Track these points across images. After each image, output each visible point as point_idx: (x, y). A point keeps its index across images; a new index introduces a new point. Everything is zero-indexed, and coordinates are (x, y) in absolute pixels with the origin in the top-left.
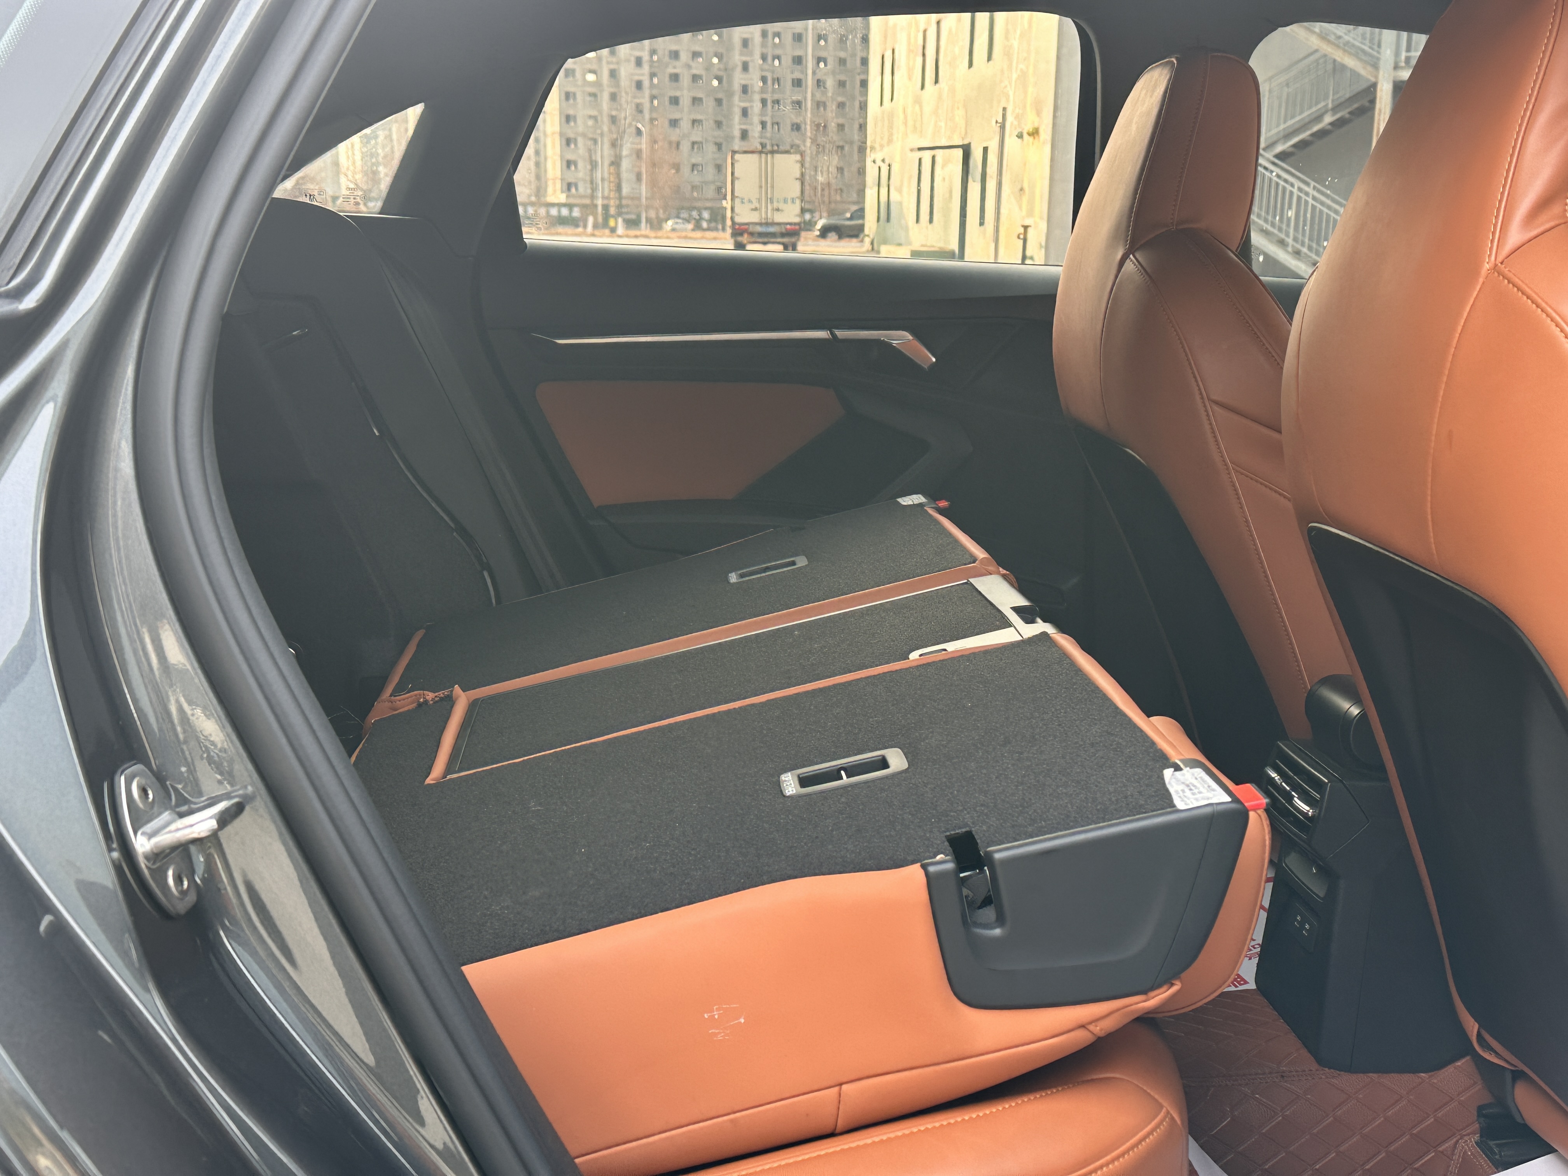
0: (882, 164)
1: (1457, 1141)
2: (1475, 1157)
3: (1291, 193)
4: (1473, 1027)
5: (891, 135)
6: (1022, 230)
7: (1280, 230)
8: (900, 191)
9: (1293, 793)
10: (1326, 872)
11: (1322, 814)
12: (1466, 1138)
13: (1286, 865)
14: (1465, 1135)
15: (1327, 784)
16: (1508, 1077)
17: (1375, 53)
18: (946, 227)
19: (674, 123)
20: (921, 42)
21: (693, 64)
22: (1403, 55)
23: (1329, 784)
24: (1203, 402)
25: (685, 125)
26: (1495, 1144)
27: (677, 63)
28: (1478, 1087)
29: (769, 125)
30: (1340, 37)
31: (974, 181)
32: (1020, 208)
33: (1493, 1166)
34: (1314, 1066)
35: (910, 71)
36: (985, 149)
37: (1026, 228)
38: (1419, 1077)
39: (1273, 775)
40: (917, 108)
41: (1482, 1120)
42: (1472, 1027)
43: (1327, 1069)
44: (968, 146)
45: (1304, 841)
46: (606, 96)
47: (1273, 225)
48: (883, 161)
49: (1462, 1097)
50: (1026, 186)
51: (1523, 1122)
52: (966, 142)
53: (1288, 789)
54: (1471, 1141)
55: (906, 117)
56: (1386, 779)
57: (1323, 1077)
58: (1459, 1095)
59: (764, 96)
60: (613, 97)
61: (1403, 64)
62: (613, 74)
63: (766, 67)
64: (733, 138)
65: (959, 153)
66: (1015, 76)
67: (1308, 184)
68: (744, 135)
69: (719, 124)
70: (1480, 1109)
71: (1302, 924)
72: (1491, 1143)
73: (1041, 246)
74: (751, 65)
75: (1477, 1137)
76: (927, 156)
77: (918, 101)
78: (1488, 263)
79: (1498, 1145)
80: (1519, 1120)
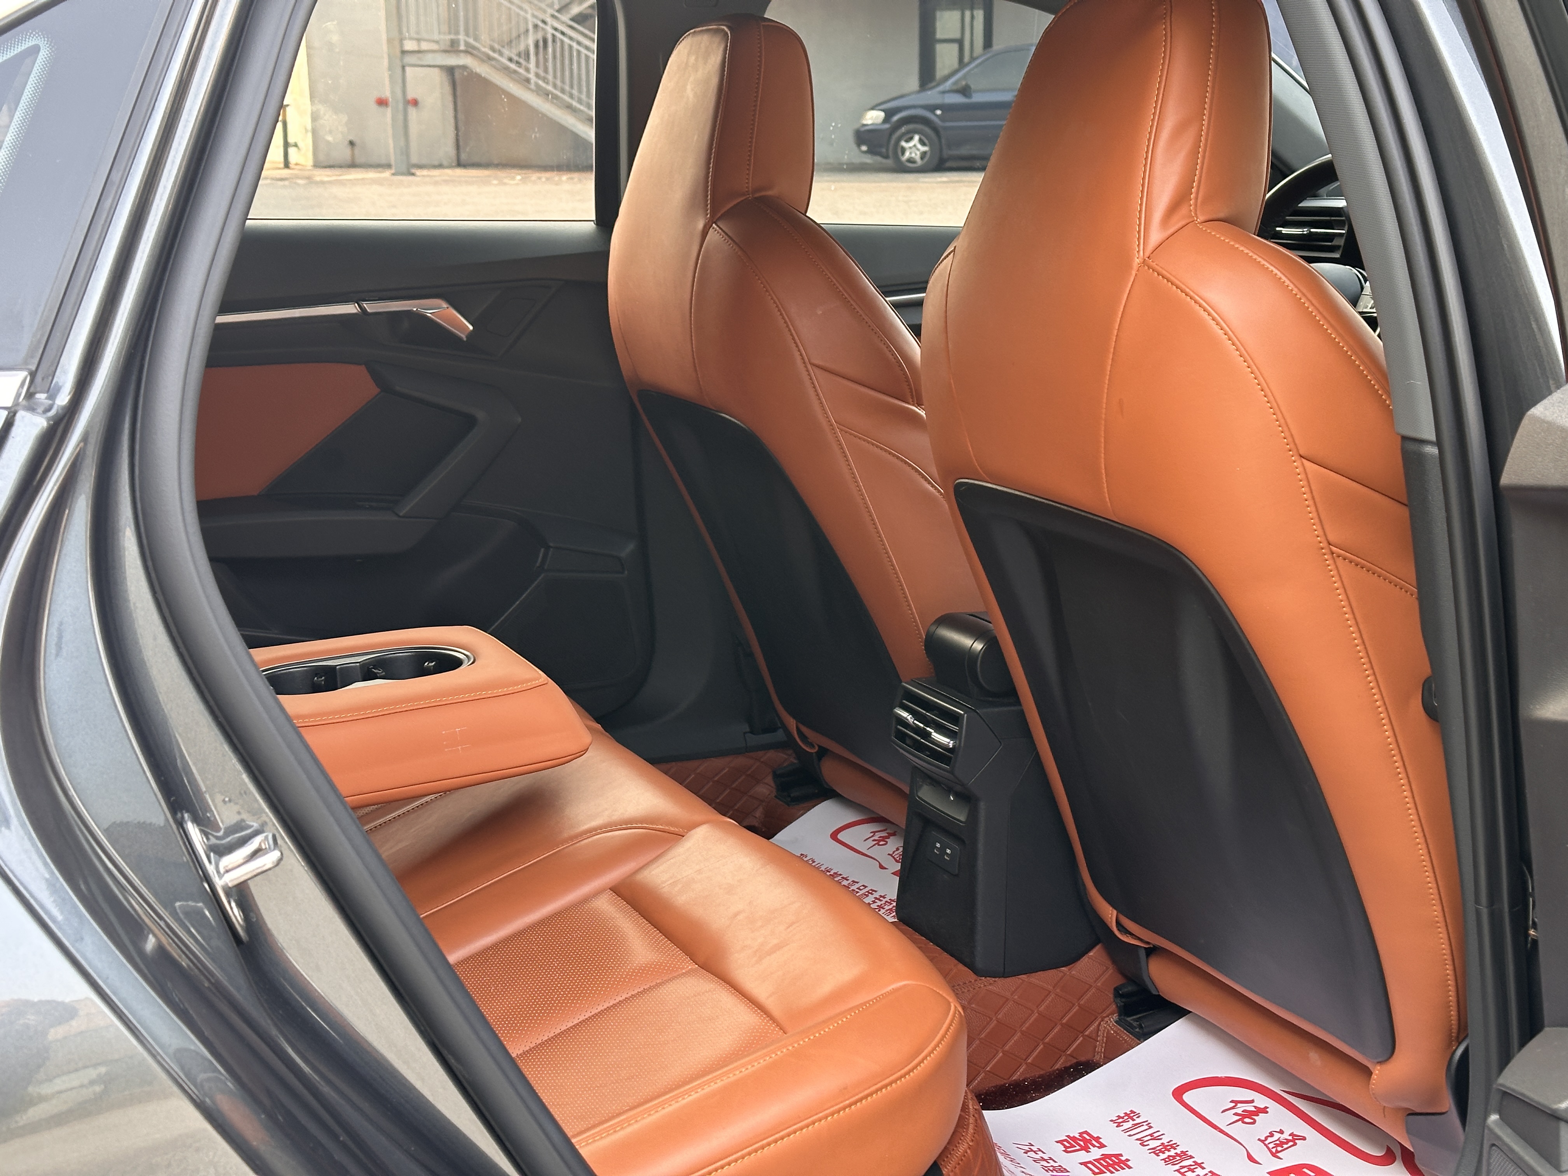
1: (1100, 1024)
2: (1118, 1034)
4: (1112, 914)
9: (928, 729)
10: (966, 798)
11: (962, 744)
12: (1106, 1019)
13: (919, 797)
14: (1105, 1017)
15: (962, 716)
16: (1142, 954)
23: (966, 715)
24: (806, 367)
26: (1131, 1020)
28: (1110, 971)
33: (1135, 1039)
34: (972, 976)
38: (1060, 971)
39: (904, 714)
41: (1118, 1000)
42: (1110, 914)
43: (983, 978)
45: (947, 772)
49: (1098, 982)
51: (1157, 993)
53: (922, 725)
54: (1111, 1022)
56: (1018, 702)
57: (982, 986)
58: (1095, 982)
70: (1116, 990)
71: (942, 850)
72: (1129, 1019)
73: (307, 131)
75: (1115, 1017)
78: (1138, 258)
79: (1136, 1020)
80: (1155, 992)
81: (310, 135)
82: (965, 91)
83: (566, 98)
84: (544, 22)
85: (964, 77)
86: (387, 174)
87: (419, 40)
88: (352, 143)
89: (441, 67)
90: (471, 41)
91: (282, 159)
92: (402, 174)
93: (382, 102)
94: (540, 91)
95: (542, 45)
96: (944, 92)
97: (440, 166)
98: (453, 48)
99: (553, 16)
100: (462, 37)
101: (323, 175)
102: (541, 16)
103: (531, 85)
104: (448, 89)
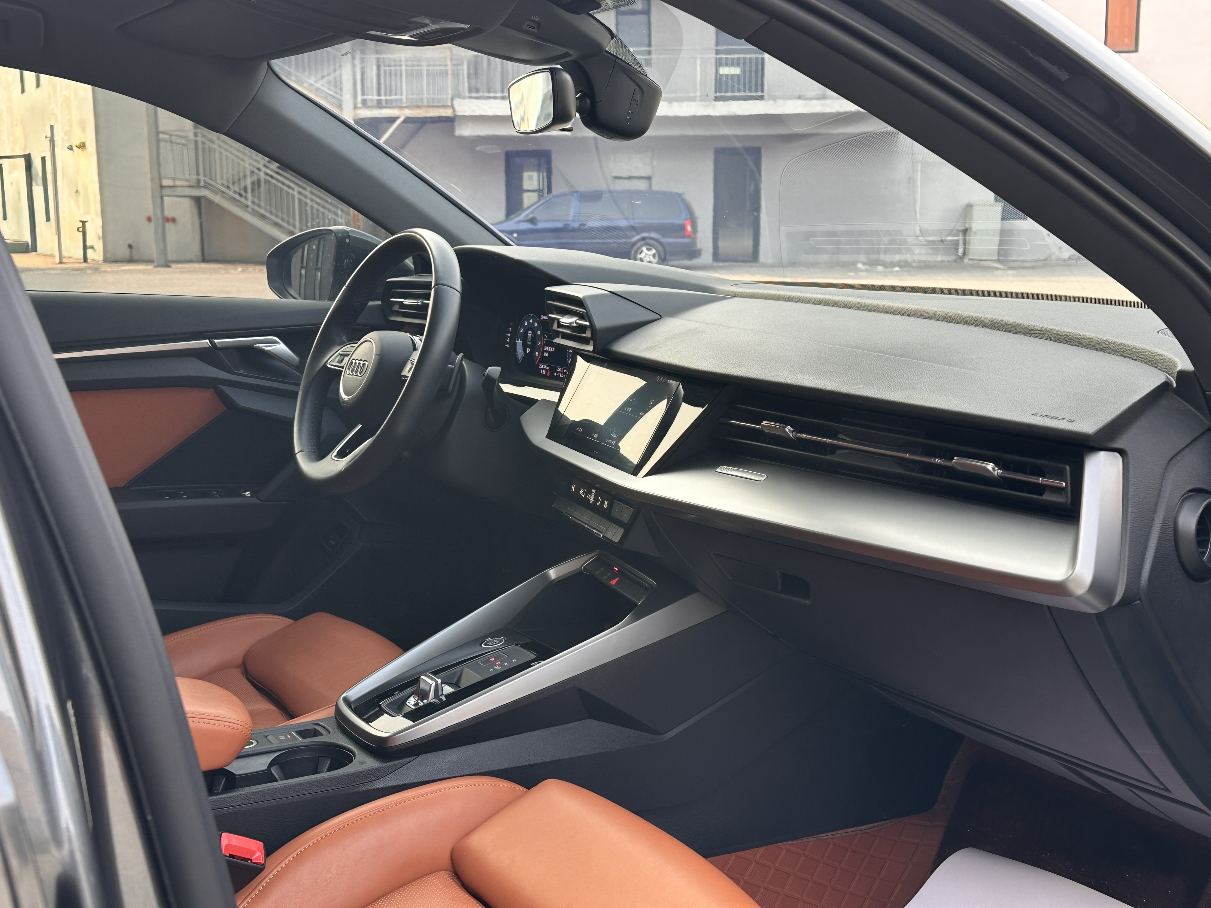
3: (293, 196)
6: (81, 224)
7: (289, 223)
17: (338, 96)
18: (19, 222)
22: (360, 98)
30: (312, 85)
31: (37, 185)
32: (78, 206)
36: (43, 159)
37: (84, 222)
44: (29, 156)
47: (283, 220)
50: (80, 189)
52: (27, 153)
61: (359, 105)
65: (22, 161)
66: (60, 100)
67: (304, 189)
73: (99, 238)
81: (101, 241)
82: (532, 221)
83: (273, 218)
84: (259, 169)
85: (532, 212)
86: (150, 267)
87: (174, 179)
88: (130, 246)
89: (191, 197)
90: (208, 180)
91: (82, 256)
92: (162, 266)
93: (149, 219)
94: (254, 213)
95: (257, 184)
96: (519, 222)
97: (191, 261)
98: (197, 185)
99: (265, 166)
100: (202, 177)
101: (108, 267)
102: (257, 165)
103: (250, 209)
104: (195, 211)
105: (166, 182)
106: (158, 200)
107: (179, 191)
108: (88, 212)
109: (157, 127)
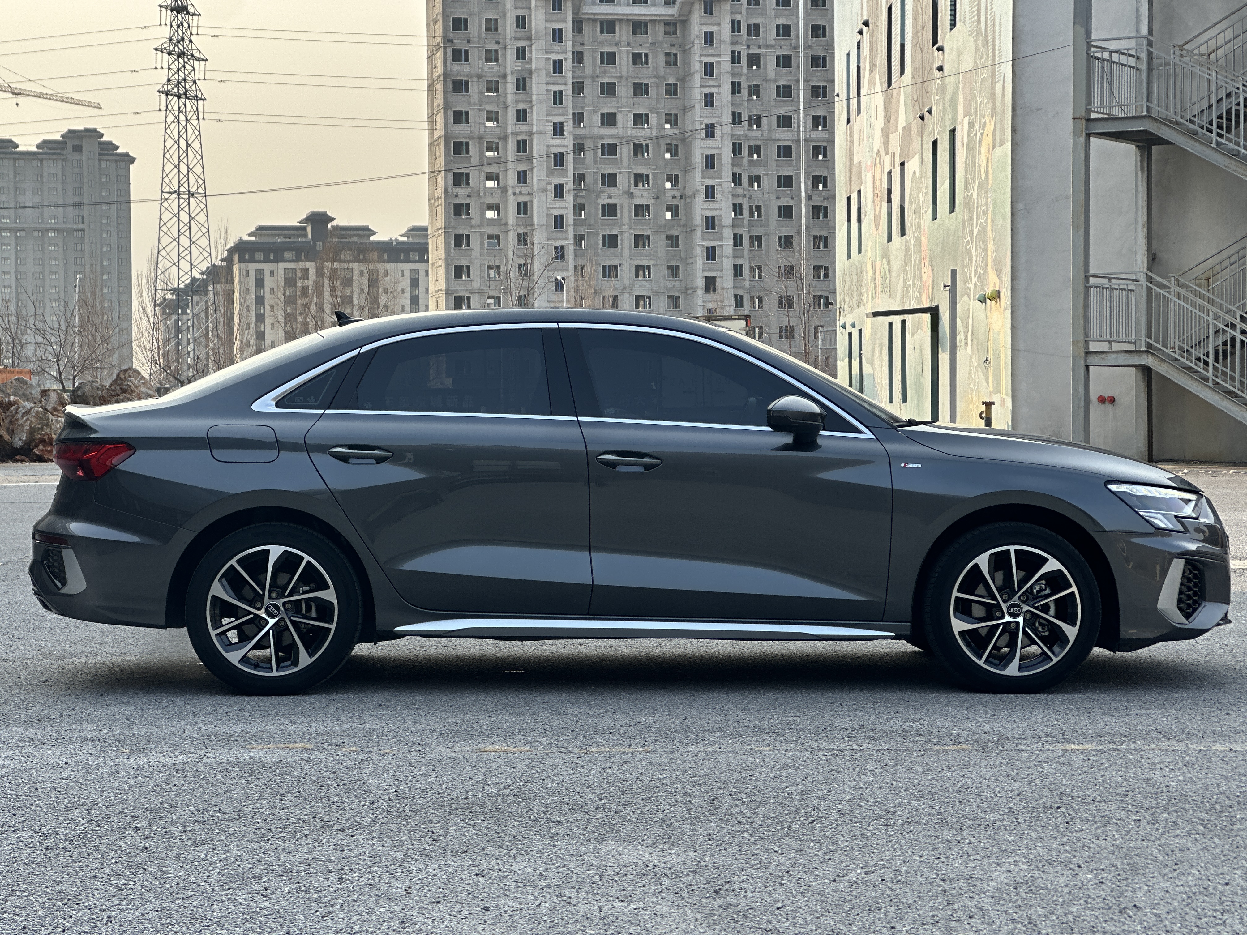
0: (852, 330)
5: (861, 294)
6: (983, 408)
8: (872, 363)
18: (919, 406)
19: (610, 271)
20: (885, 186)
21: (637, 192)
25: (626, 273)
27: (613, 191)
29: (746, 271)
35: (877, 218)
37: (988, 405)
40: (885, 261)
44: (937, 307)
46: (512, 239)
48: (853, 326)
50: (991, 356)
52: (934, 305)
55: (875, 273)
59: (739, 231)
60: (523, 239)
62: (523, 208)
63: (740, 191)
64: (695, 289)
65: (927, 317)
66: (976, 231)
68: (710, 284)
69: (674, 271)
74: (718, 189)
76: (897, 320)
77: (885, 255)
87: (1105, 342)
89: (1135, 367)
94: (1217, 388)
103: (1210, 384)
104: (1143, 387)
105: (1093, 347)
106: (1082, 370)
107: (1112, 359)
108: (997, 390)
109: (1087, 270)
